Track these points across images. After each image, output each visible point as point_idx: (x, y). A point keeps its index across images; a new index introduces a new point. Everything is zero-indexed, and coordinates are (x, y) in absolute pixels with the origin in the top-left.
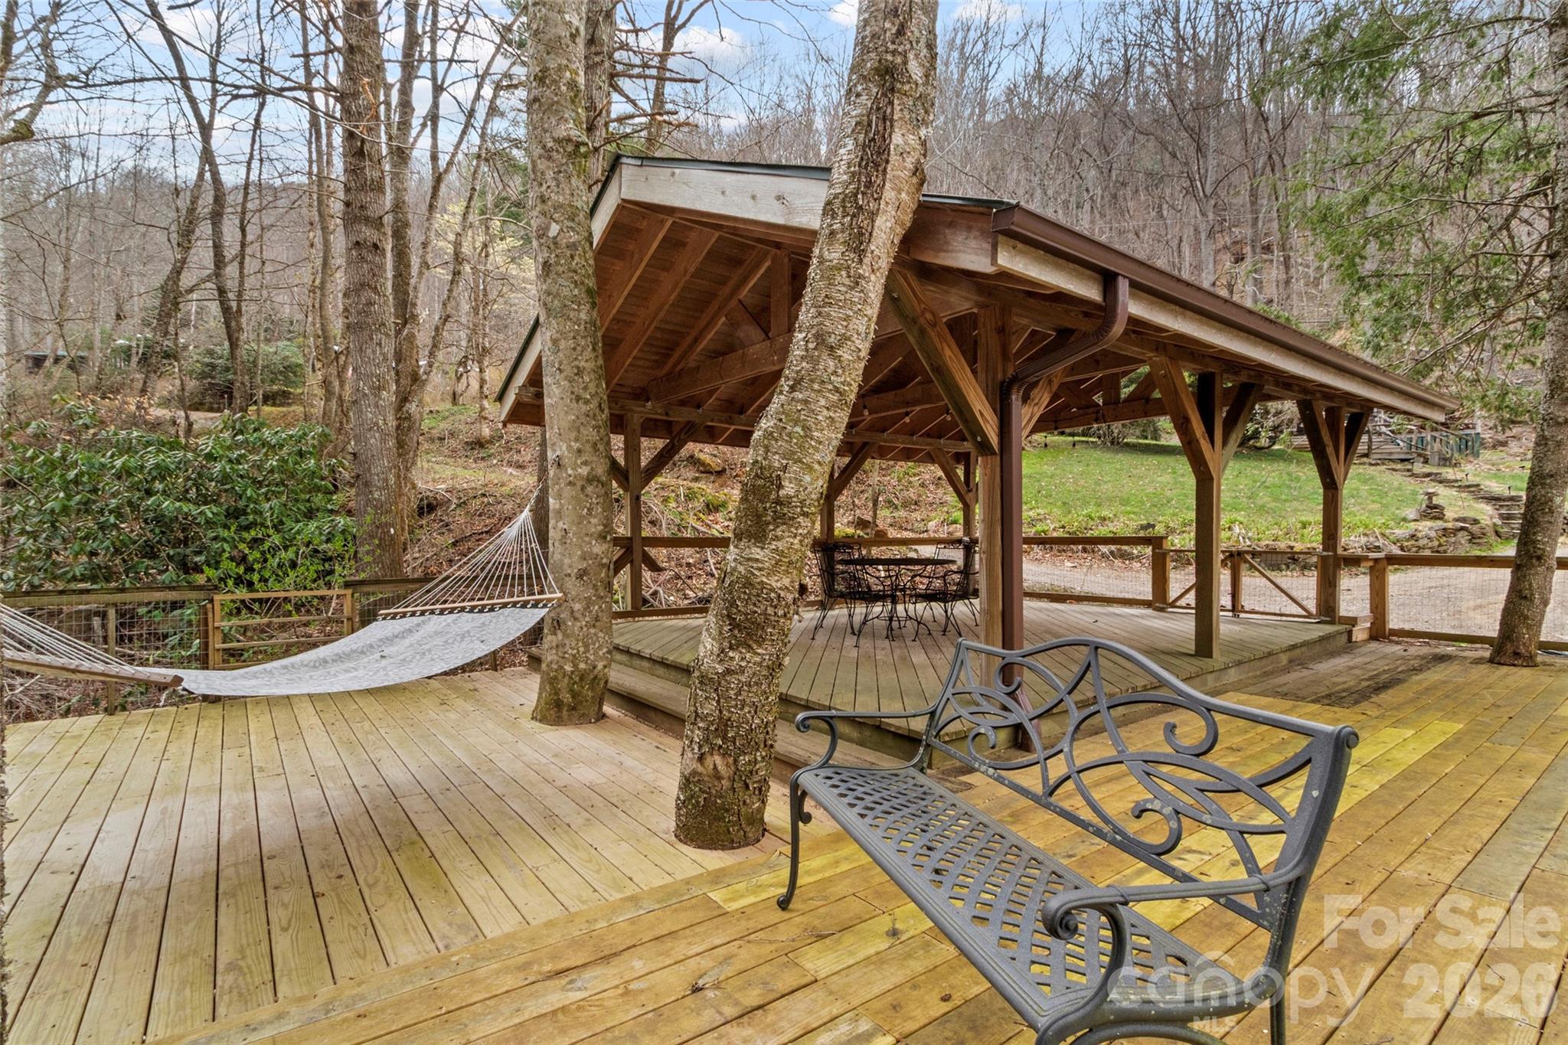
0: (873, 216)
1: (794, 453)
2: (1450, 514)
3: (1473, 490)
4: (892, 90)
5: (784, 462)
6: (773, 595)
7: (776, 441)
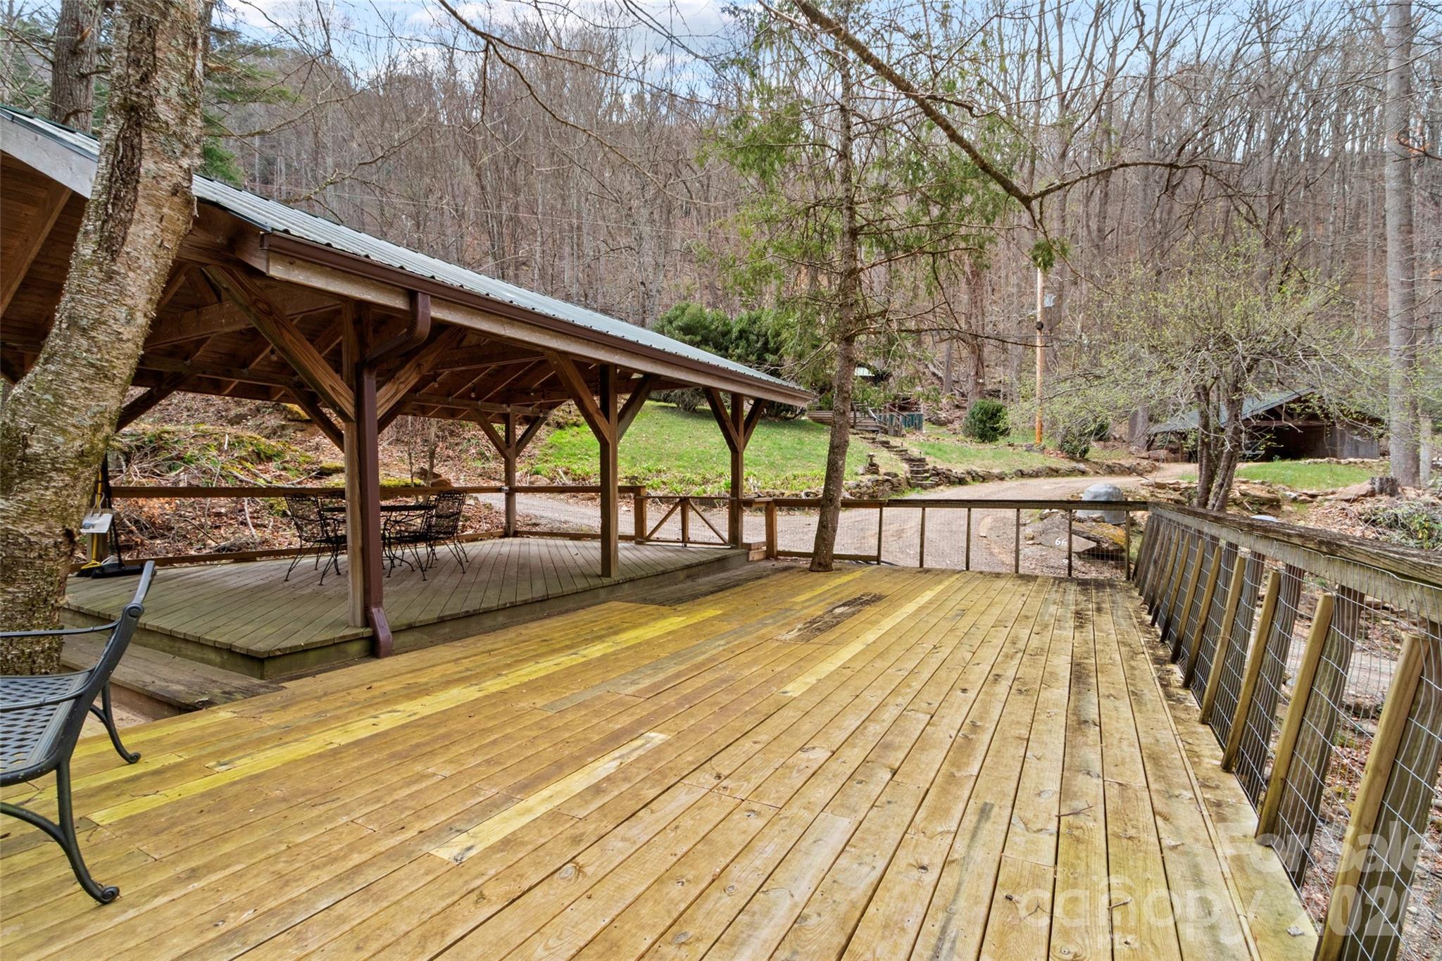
0: (126, 224)
1: (44, 417)
2: (882, 471)
3: (902, 453)
4: (139, 125)
5: (32, 424)
6: (21, 540)
7: (24, 406)
